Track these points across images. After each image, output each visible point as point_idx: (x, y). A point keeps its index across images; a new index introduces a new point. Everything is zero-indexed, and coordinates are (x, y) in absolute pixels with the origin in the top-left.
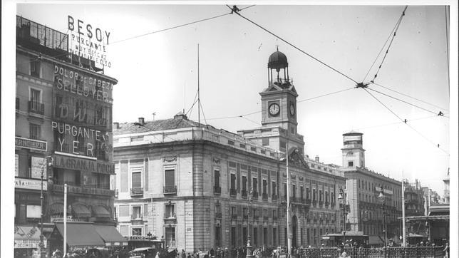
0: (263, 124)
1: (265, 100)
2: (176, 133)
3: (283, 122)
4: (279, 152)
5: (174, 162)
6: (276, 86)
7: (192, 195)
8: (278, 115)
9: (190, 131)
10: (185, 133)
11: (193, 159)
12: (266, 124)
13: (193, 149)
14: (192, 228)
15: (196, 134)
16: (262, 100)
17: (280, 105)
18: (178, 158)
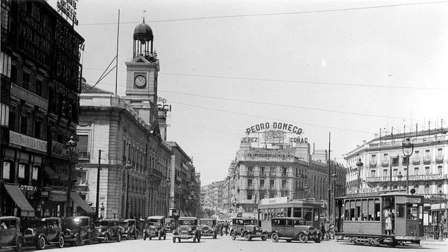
0: (127, 94)
1: (131, 70)
2: (91, 98)
3: (149, 95)
4: (149, 124)
5: (88, 128)
6: (144, 59)
7: (108, 163)
8: (144, 87)
9: (108, 97)
10: (103, 99)
11: (110, 127)
12: (130, 95)
13: (110, 116)
14: (106, 197)
15: (114, 101)
16: (128, 70)
17: (147, 78)
18: (93, 125)
